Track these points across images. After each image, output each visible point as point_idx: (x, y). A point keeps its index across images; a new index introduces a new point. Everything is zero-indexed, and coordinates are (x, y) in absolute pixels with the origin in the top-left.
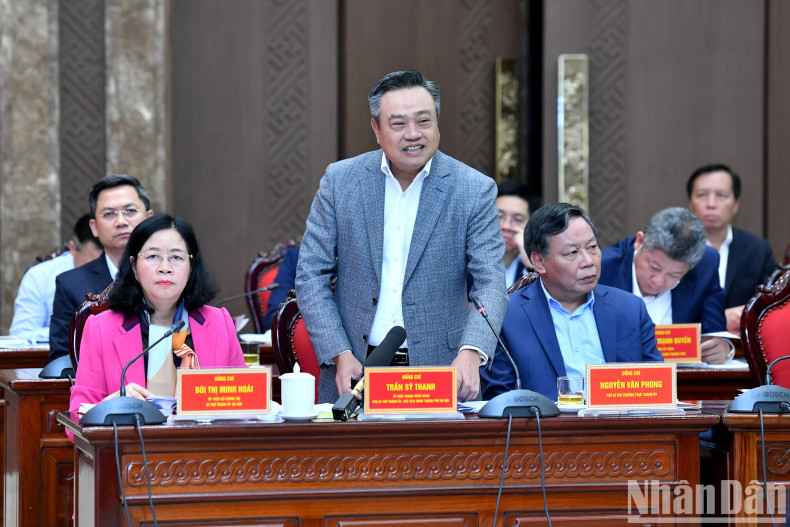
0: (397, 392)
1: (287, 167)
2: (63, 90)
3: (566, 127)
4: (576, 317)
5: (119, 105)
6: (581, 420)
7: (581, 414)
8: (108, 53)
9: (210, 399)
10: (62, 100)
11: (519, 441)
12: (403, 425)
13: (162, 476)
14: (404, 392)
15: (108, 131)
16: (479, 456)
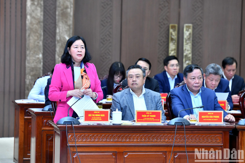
0: (145, 117)
1: (106, 54)
2: (44, 31)
3: (186, 45)
4: (196, 97)
5: (60, 36)
6: (196, 126)
7: (196, 125)
8: (57, 21)
9: (92, 118)
10: (44, 34)
11: (178, 132)
12: (146, 126)
13: (79, 139)
14: (147, 117)
15: (56, 42)
16: (167, 136)
